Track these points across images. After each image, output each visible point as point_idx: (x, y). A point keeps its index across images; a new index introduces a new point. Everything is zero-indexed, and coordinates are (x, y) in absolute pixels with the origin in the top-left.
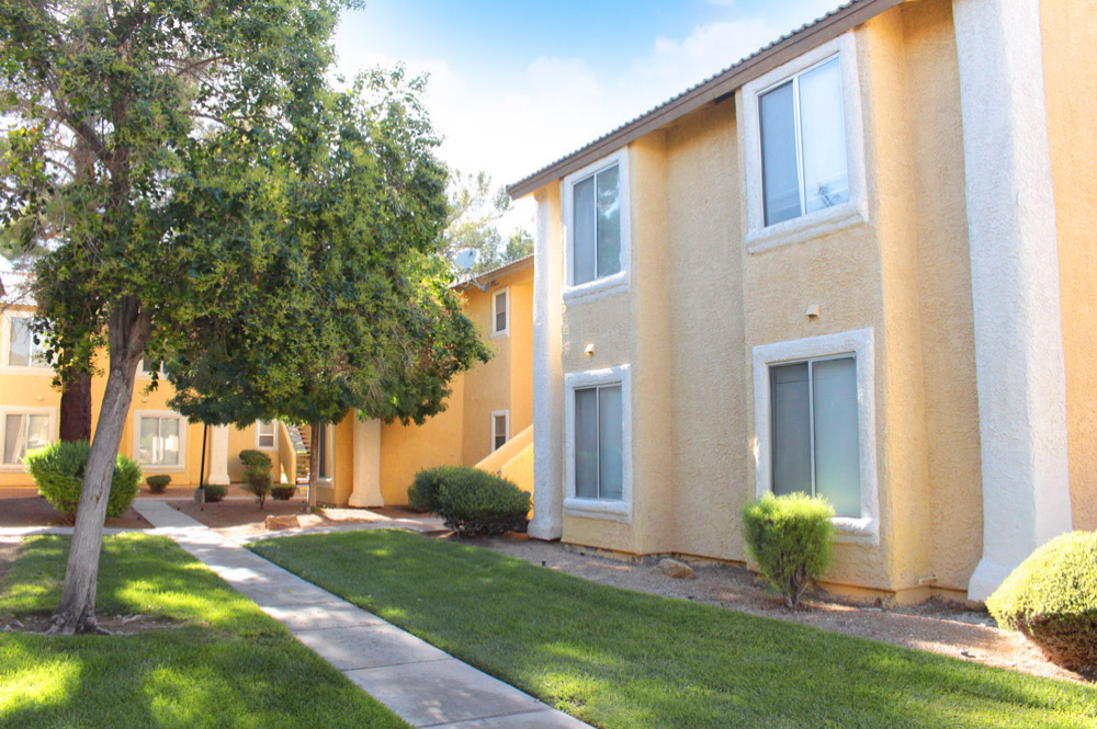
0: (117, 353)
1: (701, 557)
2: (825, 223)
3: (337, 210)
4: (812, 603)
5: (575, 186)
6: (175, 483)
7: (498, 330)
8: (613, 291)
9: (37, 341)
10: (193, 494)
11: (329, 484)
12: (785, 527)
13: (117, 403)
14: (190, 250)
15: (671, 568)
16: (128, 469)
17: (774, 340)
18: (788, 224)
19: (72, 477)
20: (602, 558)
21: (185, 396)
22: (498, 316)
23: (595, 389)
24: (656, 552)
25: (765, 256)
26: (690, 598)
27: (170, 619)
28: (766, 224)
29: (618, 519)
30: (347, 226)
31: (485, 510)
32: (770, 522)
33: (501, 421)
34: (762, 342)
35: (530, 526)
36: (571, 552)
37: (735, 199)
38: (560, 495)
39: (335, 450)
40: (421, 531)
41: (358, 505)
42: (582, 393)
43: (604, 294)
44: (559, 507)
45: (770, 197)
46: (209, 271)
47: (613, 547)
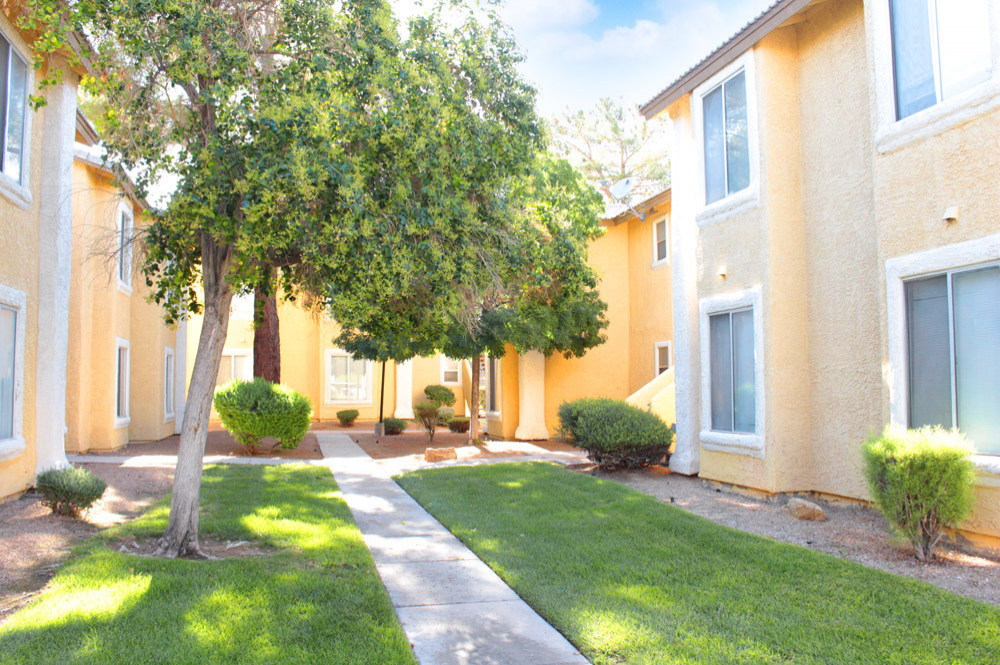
0: (209, 290)
1: (840, 496)
2: (964, 108)
3: (395, 131)
4: (950, 555)
5: (704, 99)
6: (362, 417)
7: (659, 259)
8: (742, 208)
9: (149, 283)
10: (374, 427)
11: (497, 417)
12: (911, 465)
13: (212, 339)
14: (244, 181)
15: (797, 509)
16: (299, 404)
17: (907, 251)
18: (921, 116)
19: (247, 412)
20: (737, 495)
21: (349, 334)
22: (659, 244)
23: (728, 314)
24: (792, 490)
25: (897, 155)
26: (809, 543)
27: (271, 546)
28: (898, 118)
29: (749, 454)
30: (408, 148)
31: (622, 443)
32: (894, 460)
33: (664, 351)
34: (896, 254)
35: (672, 460)
36: (709, 488)
37: (866, 95)
38: (698, 428)
39: (502, 384)
40: (568, 464)
41: (523, 438)
42: (717, 319)
43: (735, 211)
44: (697, 442)
45: (902, 88)
46: (260, 201)
47: (747, 484)
